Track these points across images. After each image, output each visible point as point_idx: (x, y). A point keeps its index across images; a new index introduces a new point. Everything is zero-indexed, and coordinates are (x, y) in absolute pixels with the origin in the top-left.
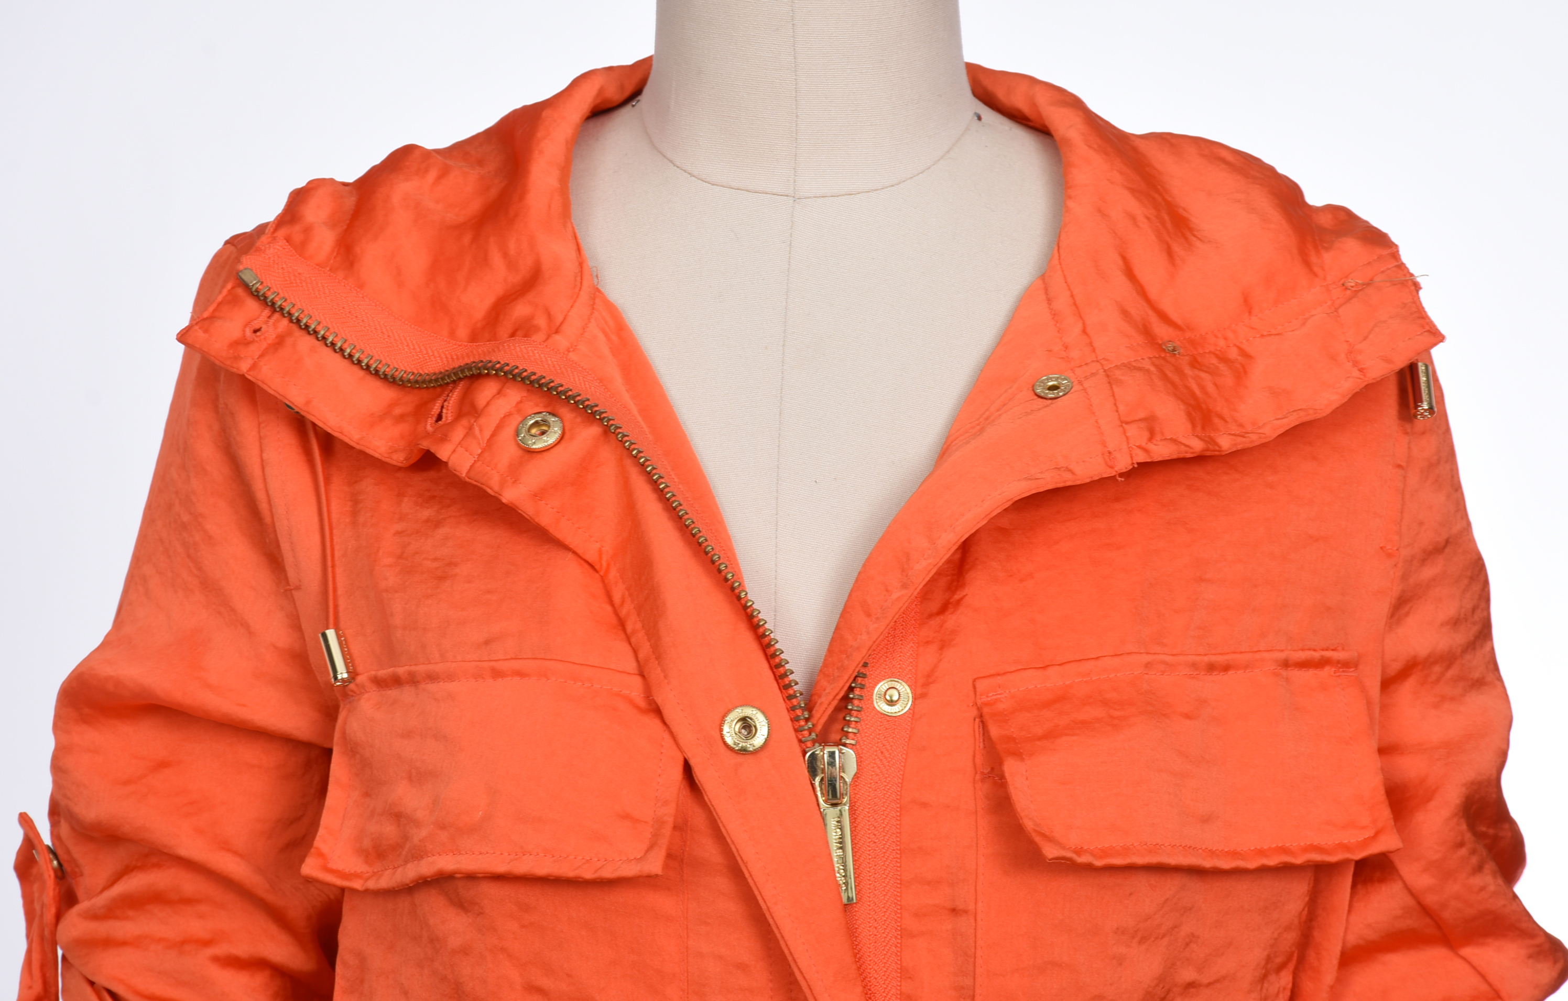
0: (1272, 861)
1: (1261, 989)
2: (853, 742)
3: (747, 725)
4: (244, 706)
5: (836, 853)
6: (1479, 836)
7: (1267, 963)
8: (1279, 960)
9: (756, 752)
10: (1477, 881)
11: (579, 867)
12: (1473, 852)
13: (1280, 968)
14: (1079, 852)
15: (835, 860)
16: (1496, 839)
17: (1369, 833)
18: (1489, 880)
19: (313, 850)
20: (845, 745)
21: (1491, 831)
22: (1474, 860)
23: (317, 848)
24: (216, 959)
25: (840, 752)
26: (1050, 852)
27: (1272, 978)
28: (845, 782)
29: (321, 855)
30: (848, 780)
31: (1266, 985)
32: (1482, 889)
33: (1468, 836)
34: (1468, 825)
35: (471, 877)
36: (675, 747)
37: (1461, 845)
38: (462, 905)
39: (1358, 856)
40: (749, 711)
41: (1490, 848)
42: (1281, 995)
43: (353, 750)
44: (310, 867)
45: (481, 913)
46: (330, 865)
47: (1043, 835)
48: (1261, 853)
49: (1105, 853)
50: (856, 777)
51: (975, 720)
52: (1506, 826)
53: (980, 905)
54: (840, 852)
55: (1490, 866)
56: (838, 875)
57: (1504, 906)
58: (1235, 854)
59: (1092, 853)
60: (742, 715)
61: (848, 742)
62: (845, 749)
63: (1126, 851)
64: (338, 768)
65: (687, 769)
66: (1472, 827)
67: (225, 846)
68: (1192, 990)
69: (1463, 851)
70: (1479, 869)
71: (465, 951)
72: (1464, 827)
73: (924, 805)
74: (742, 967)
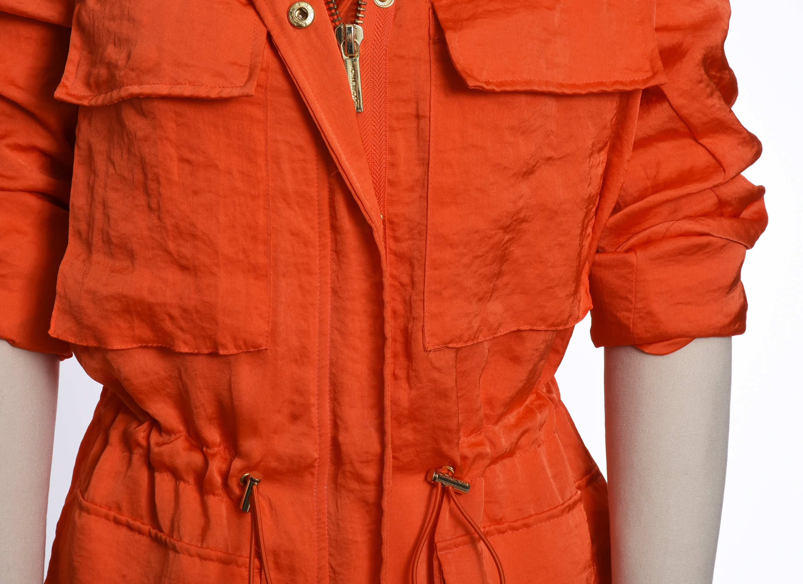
0: (595, 90)
1: (590, 161)
2: (361, 22)
3: (303, 12)
4: (22, 3)
5: (352, 84)
6: (711, 77)
7: (593, 147)
8: (600, 145)
9: (307, 27)
10: (710, 102)
11: (209, 91)
12: (708, 86)
13: (600, 150)
14: (487, 83)
15: (352, 88)
16: (721, 79)
17: (649, 74)
18: (716, 101)
19: (60, 84)
20: (357, 24)
21: (718, 75)
22: (708, 90)
23: (63, 83)
24: (9, 146)
25: (354, 27)
26: (471, 83)
27: (596, 155)
28: (357, 44)
29: (65, 86)
30: (359, 43)
31: (592, 159)
32: (713, 106)
33: (705, 77)
34: (705, 71)
35: (149, 98)
36: (262, 25)
37: (701, 82)
38: (143, 114)
39: (643, 87)
40: (303, 5)
41: (717, 84)
42: (600, 165)
43: (83, 28)
44: (59, 93)
45: (154, 118)
46: (70, 92)
47: (467, 73)
48: (589, 85)
49: (501, 84)
50: (363, 41)
51: (429, 10)
52: (727, 72)
53: (432, 113)
54: (354, 83)
55: (717, 94)
56: (353, 96)
57: (725, 116)
58: (574, 86)
59: (494, 84)
60: (299, 7)
61: (359, 22)
62: (357, 26)
63: (513, 83)
64: (75, 38)
65: (269, 37)
66: (707, 72)
67: (12, 83)
68: (550, 161)
69: (702, 85)
70: (711, 95)
71: (146, 139)
72: (703, 72)
73: (402, 57)
74: (300, 148)
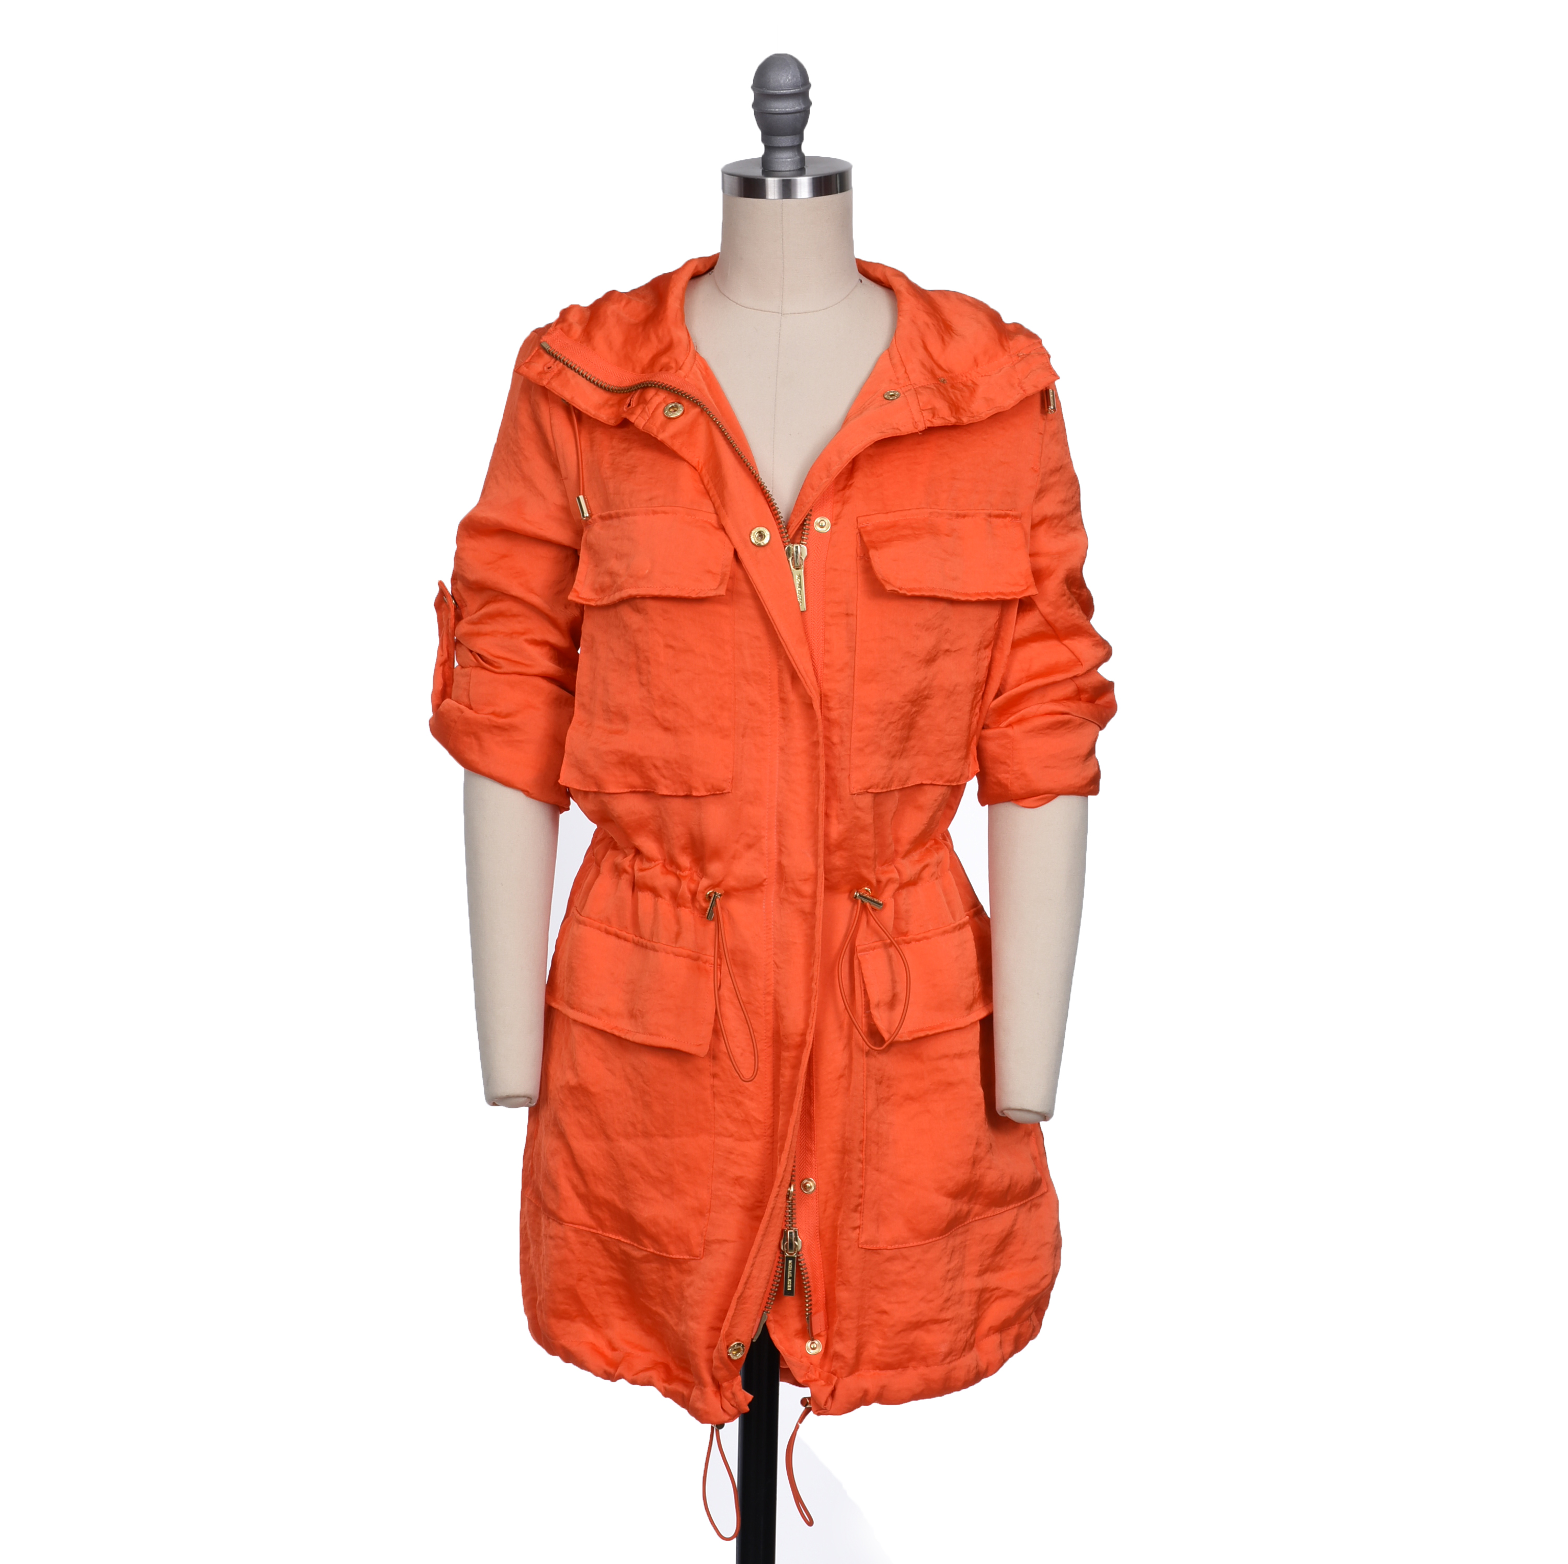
0: (982, 598)
1: (978, 655)
2: (805, 543)
3: (761, 535)
4: (542, 529)
5: (798, 589)
6: (1073, 593)
7: (980, 644)
8: (986, 643)
9: (764, 546)
10: (1071, 611)
11: (690, 592)
12: (1069, 599)
13: (986, 647)
14: (901, 589)
15: (797, 592)
16: (1080, 595)
17: (1025, 588)
18: (1076, 611)
19: (573, 590)
20: (802, 544)
21: (1078, 592)
22: (1070, 602)
23: (575, 589)
24: (527, 641)
25: (800, 547)
26: (888, 588)
27: (983, 651)
28: (802, 560)
29: (576, 591)
30: (804, 559)
31: (980, 653)
32: (1073, 614)
33: (1067, 592)
34: (1067, 587)
35: (643, 598)
36: (730, 543)
37: (1064, 595)
38: (638, 611)
39: (1019, 597)
40: (762, 529)
41: (1078, 599)
42: (986, 659)
43: (590, 547)
44: (571, 596)
45: (647, 614)
46: (580, 596)
47: (886, 581)
48: (978, 594)
49: (911, 590)
50: (807, 558)
51: (857, 534)
52: (1085, 590)
53: (858, 612)
54: (799, 589)
55: (1077, 605)
56: (798, 598)
57: (1082, 622)
58: (967, 594)
59: (906, 590)
60: (759, 530)
61: (803, 542)
62: (802, 546)
63: (920, 589)
64: (583, 555)
65: (736, 553)
66: (1069, 588)
67: (531, 591)
68: (948, 653)
69: (1065, 598)
70: (1072, 606)
71: (639, 630)
72: (1066, 588)
73: (835, 570)
74: (757, 638)
